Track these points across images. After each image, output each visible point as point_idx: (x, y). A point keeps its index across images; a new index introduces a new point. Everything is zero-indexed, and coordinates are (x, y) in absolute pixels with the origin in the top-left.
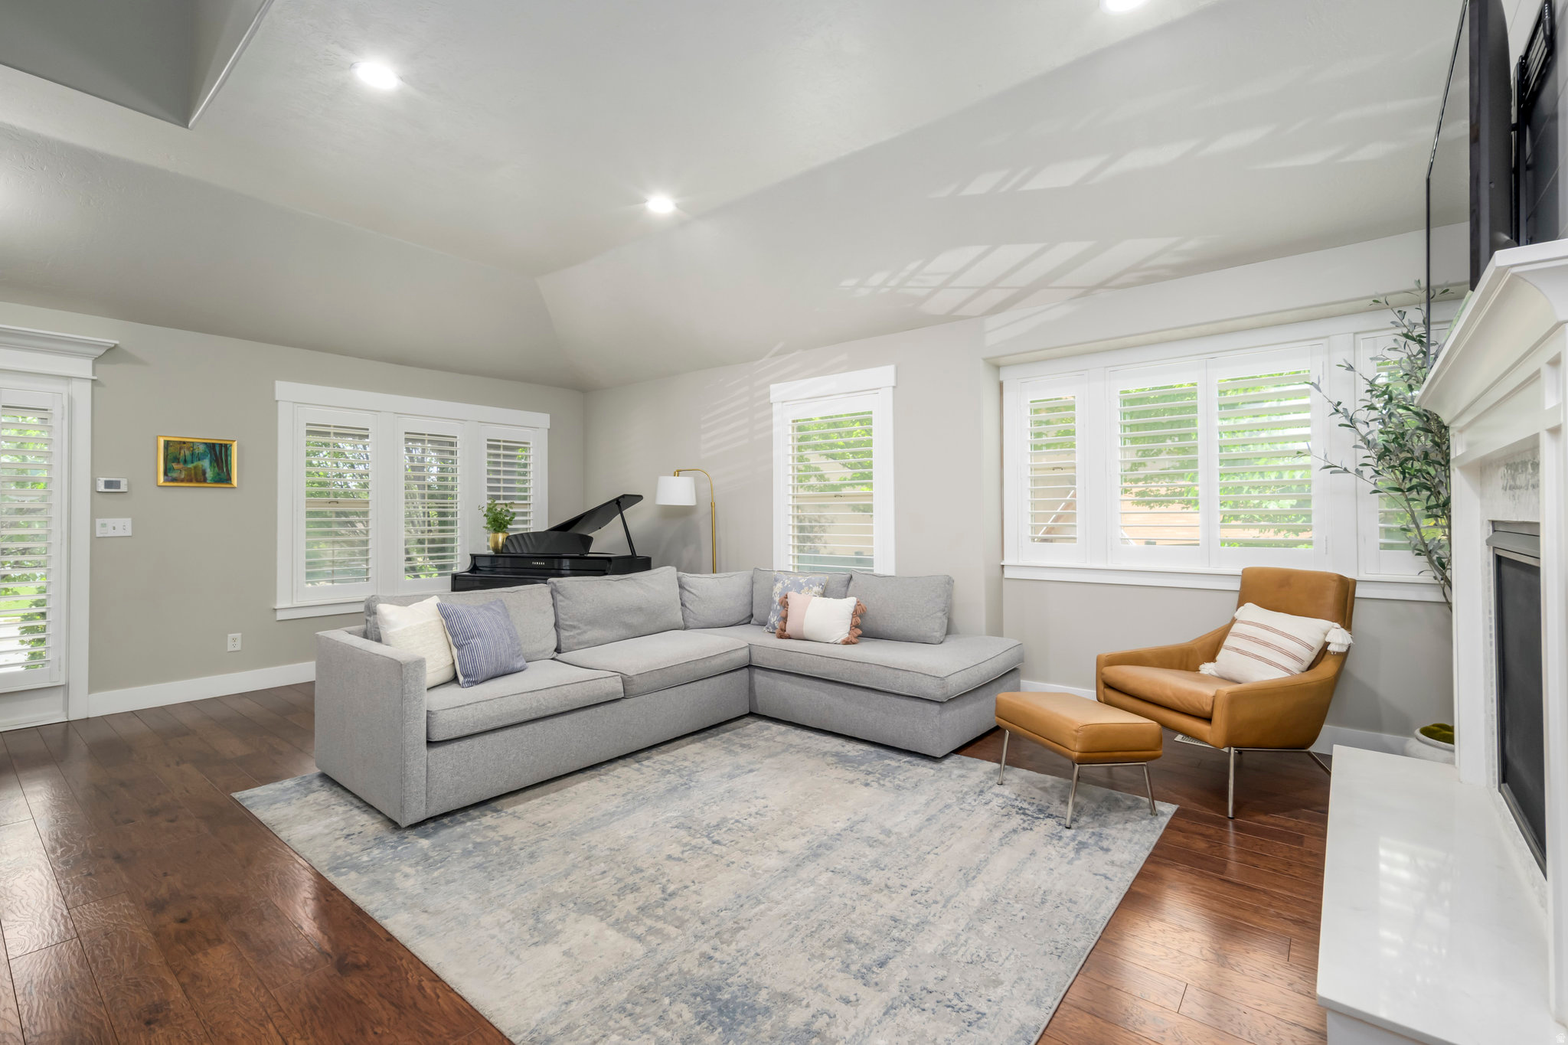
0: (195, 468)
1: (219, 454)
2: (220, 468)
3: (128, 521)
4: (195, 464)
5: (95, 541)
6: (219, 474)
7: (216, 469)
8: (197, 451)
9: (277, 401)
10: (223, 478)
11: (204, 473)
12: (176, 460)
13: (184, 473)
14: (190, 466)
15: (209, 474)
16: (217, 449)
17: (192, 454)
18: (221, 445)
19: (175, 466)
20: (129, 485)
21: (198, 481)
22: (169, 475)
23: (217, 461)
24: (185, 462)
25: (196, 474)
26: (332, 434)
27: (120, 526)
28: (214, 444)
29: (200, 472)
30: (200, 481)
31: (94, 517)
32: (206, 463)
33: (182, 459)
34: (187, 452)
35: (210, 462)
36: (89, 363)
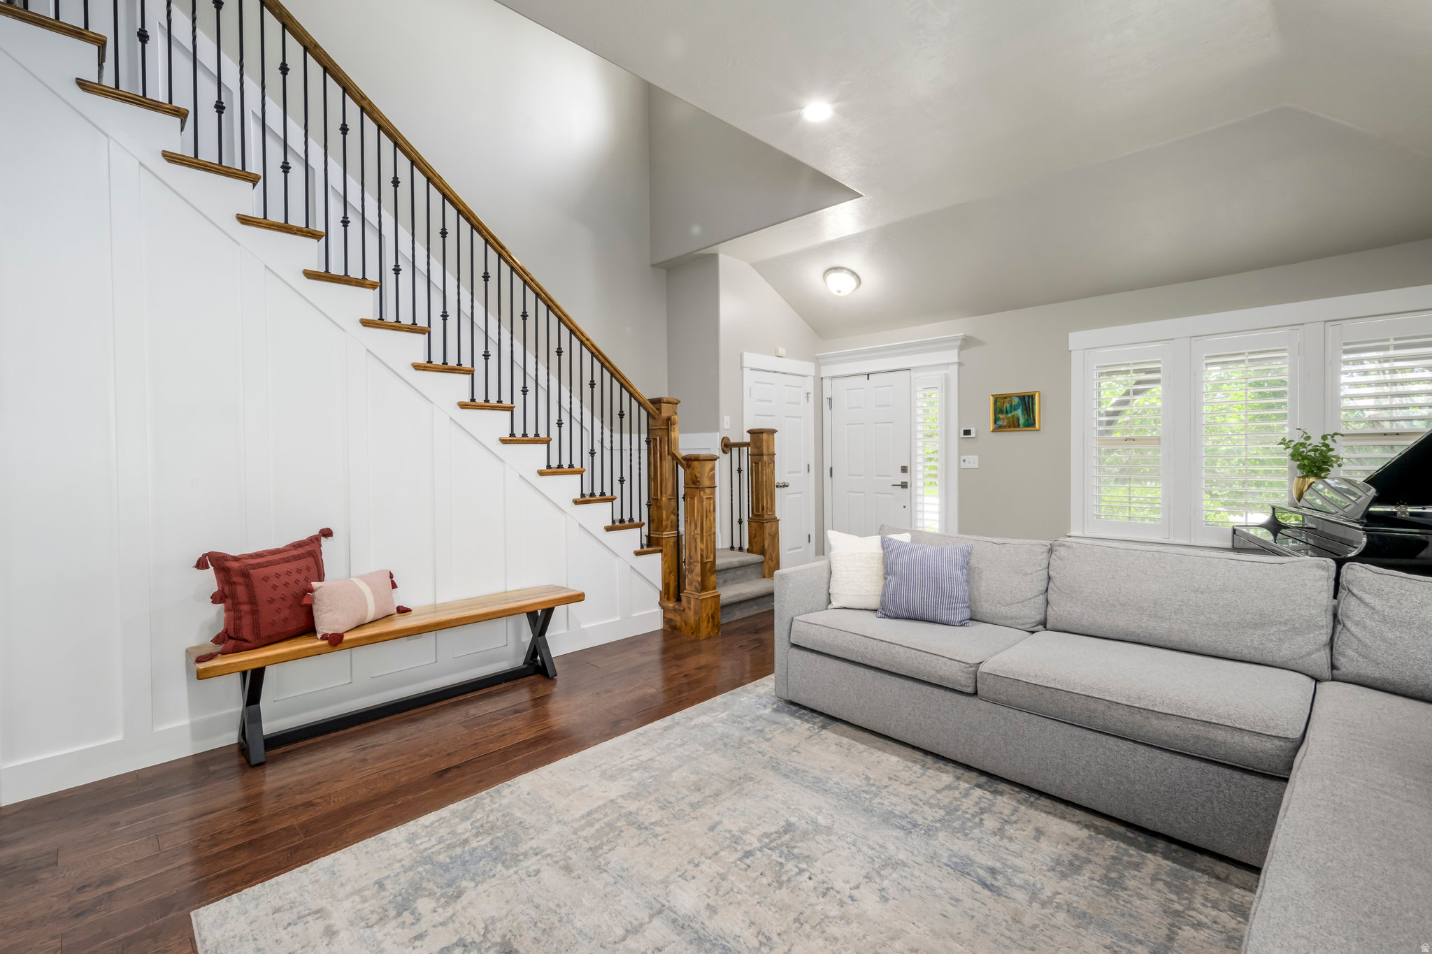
0: (1013, 416)
1: (1027, 402)
2: (1028, 415)
3: (975, 458)
4: (1012, 414)
5: (962, 471)
6: (1027, 420)
7: (1026, 416)
8: (1013, 404)
9: (1070, 351)
10: (1030, 423)
11: (1018, 420)
12: (1001, 412)
13: (1006, 421)
14: (1010, 415)
15: (1022, 421)
16: (1026, 399)
17: (1011, 406)
18: (1029, 396)
19: (1001, 416)
20: (976, 432)
21: (1014, 427)
22: (998, 423)
23: (1026, 410)
24: (1007, 412)
25: (1013, 421)
26: (1131, 372)
27: (973, 461)
28: (1024, 396)
29: (1016, 420)
30: (1016, 427)
31: (960, 454)
32: (1019, 412)
33: (1005, 411)
34: (1008, 406)
35: (1022, 411)
36: (955, 352)
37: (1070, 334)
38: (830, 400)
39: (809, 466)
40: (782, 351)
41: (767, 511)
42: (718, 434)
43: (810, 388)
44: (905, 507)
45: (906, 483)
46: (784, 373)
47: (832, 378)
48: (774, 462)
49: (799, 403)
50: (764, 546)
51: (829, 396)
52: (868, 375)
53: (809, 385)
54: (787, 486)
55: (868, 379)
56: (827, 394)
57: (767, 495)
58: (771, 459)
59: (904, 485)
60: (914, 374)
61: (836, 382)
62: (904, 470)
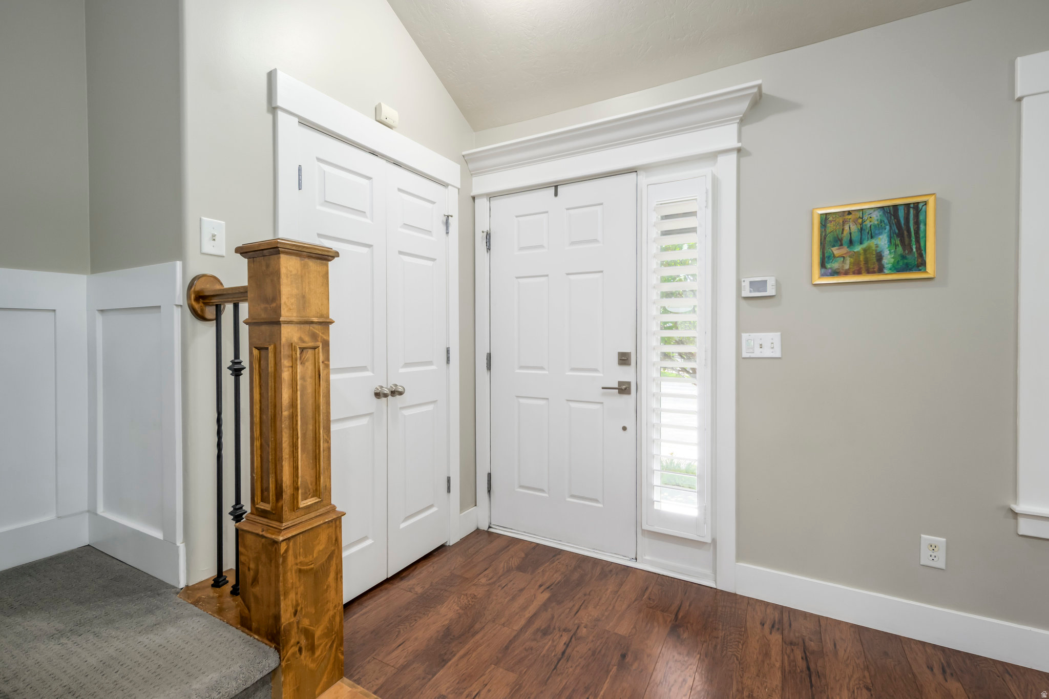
0: (865, 250)
1: (903, 218)
2: (906, 246)
3: (775, 337)
4: (865, 245)
6: (904, 257)
7: (901, 248)
8: (868, 223)
9: (1020, 99)
11: (880, 257)
12: (838, 242)
13: (849, 261)
14: (858, 248)
15: (888, 260)
16: (901, 214)
17: (861, 230)
18: (908, 207)
19: (836, 251)
20: (778, 285)
21: (870, 272)
22: (828, 266)
23: (900, 235)
24: (851, 243)
25: (866, 261)
27: (767, 343)
28: (895, 207)
29: (873, 258)
30: (874, 272)
31: (740, 330)
32: (882, 242)
33: (846, 239)
34: (854, 228)
35: (890, 238)
36: (733, 128)
37: (1020, 61)
38: (488, 236)
39: (448, 351)
40: (388, 112)
41: (294, 498)
42: (179, 264)
43: (453, 209)
44: (624, 429)
45: (629, 383)
46: (397, 164)
47: (491, 196)
48: (326, 344)
49: (429, 232)
50: (277, 618)
51: (486, 229)
52: (556, 187)
53: (450, 202)
54: (401, 393)
55: (556, 195)
56: (482, 225)
57: (294, 446)
58: (314, 337)
59: (624, 389)
60: (643, 179)
61: (497, 203)
62: (624, 359)
